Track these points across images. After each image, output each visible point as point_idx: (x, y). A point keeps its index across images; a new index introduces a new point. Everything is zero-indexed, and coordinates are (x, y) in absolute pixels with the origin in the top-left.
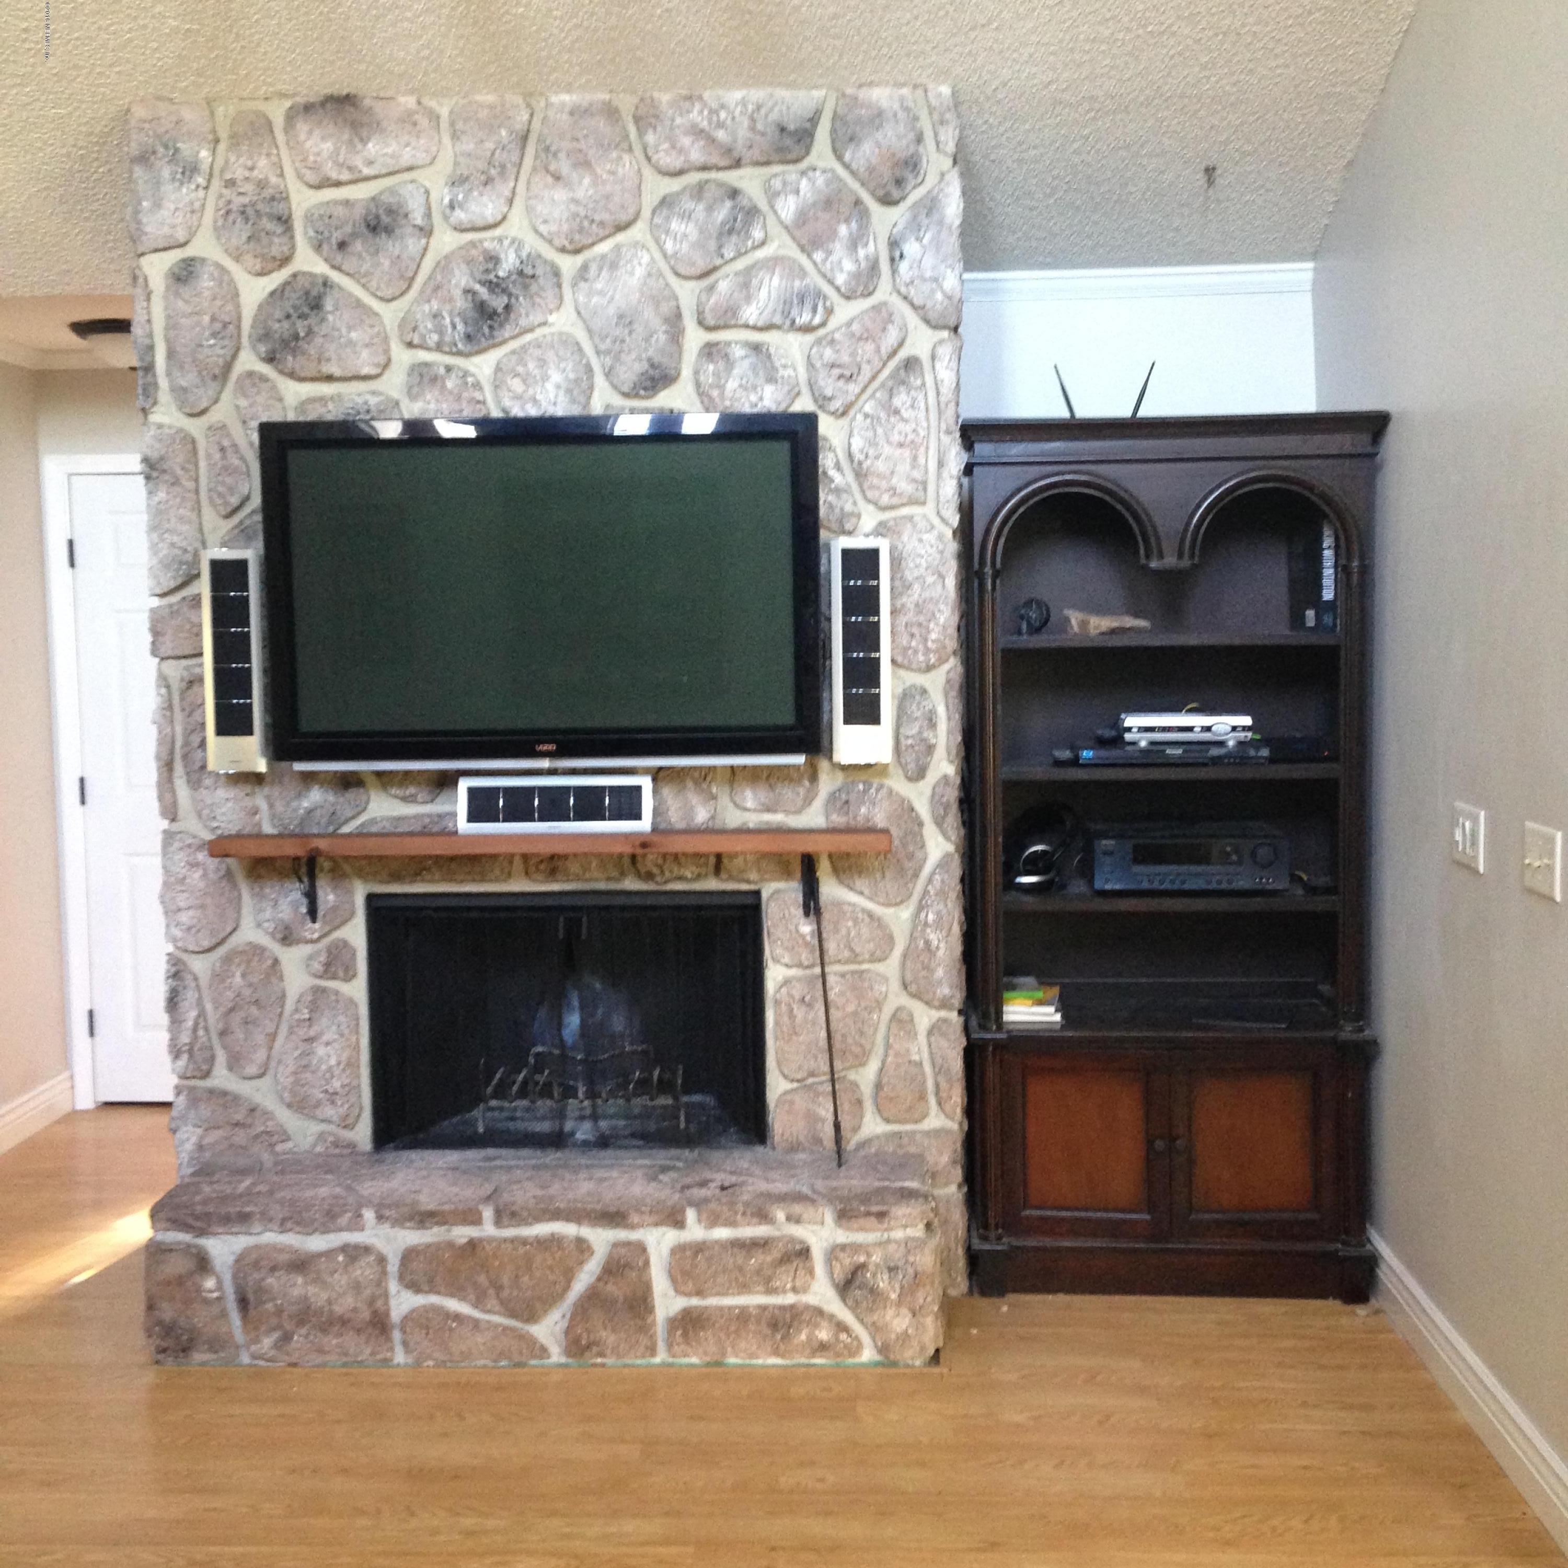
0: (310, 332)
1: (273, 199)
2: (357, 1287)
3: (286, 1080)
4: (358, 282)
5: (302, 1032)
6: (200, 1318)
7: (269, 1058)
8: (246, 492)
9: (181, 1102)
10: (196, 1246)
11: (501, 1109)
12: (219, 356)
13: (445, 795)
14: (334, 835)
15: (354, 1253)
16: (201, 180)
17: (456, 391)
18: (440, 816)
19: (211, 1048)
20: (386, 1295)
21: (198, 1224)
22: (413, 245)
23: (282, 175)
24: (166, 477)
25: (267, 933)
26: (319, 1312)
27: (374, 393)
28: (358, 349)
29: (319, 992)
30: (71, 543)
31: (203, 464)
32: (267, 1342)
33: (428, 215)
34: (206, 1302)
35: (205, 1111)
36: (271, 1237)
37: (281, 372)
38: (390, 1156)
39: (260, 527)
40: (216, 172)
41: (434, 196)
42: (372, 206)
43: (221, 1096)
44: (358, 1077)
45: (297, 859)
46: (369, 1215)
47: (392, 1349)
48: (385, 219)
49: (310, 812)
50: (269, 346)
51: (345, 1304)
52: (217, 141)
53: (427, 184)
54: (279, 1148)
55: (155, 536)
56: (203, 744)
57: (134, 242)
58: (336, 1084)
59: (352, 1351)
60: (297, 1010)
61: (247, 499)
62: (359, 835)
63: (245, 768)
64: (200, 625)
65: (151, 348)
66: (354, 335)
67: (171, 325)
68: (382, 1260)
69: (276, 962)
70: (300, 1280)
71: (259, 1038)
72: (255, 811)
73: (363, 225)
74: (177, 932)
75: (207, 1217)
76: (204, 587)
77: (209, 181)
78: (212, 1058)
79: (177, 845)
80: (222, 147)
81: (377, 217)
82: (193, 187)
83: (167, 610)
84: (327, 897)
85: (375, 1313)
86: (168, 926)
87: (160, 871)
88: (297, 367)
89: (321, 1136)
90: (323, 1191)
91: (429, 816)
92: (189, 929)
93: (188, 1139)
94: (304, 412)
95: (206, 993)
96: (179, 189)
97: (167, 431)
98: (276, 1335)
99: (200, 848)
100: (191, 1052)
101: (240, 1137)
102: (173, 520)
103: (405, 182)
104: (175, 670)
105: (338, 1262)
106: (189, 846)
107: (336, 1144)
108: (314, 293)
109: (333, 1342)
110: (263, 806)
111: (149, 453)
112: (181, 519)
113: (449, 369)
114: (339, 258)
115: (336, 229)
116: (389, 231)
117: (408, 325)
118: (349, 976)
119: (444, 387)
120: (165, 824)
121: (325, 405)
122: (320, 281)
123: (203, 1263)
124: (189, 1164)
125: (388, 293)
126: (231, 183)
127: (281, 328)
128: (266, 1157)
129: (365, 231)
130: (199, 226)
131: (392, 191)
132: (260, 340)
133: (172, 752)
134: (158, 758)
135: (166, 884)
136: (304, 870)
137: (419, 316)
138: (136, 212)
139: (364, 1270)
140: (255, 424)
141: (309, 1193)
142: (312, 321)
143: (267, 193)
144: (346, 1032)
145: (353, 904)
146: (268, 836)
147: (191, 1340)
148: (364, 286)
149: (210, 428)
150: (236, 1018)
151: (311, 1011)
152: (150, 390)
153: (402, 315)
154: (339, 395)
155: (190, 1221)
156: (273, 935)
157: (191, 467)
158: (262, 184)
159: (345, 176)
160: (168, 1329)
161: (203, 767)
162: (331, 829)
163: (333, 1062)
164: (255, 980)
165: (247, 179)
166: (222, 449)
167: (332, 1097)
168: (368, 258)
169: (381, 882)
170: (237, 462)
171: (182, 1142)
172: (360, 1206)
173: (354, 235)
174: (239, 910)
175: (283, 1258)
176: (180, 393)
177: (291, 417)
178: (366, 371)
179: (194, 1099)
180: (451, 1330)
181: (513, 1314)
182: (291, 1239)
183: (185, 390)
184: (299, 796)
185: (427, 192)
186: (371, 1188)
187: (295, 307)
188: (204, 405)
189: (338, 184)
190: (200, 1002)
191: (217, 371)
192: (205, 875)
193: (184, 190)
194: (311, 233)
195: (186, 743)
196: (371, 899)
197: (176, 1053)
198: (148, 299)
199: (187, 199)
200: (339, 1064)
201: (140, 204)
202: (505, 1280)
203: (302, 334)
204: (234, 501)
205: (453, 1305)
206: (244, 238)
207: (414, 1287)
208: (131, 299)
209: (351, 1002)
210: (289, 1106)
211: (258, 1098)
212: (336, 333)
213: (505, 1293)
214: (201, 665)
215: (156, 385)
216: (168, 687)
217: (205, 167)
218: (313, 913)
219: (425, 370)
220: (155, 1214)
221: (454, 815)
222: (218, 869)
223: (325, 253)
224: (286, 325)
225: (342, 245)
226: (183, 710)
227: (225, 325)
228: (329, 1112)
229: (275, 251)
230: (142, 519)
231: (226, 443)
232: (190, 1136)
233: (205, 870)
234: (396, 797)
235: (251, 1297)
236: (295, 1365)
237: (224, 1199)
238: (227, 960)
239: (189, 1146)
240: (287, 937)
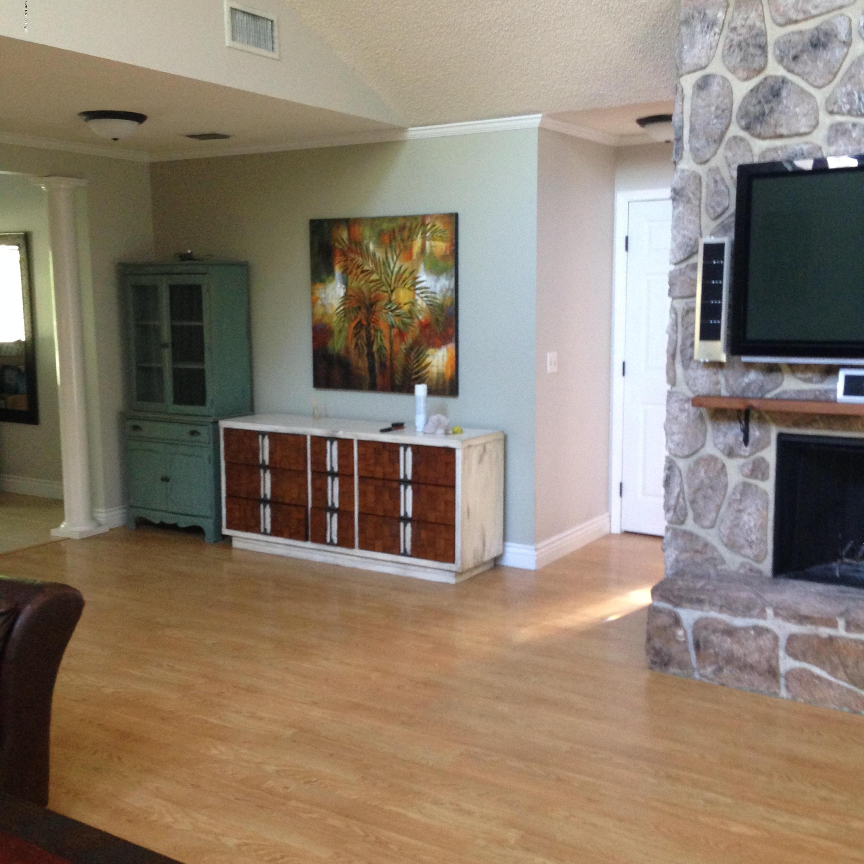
0: (772, 110)
1: (757, 35)
2: (761, 650)
3: (725, 531)
4: (803, 78)
5: (735, 506)
6: (674, 649)
7: (717, 517)
8: (727, 205)
9: (668, 536)
10: (675, 613)
11: (850, 564)
12: (718, 129)
13: (831, 379)
14: (762, 398)
15: (760, 631)
16: (717, 30)
17: (858, 139)
18: (826, 391)
19: (686, 509)
20: (777, 658)
21: (676, 601)
22: (838, 52)
23: (764, 21)
24: (684, 199)
25: (720, 450)
26: (738, 659)
27: (806, 143)
28: (800, 117)
29: (746, 486)
30: (627, 238)
31: (704, 190)
32: (709, 670)
33: (850, 33)
34: (678, 642)
35: (680, 541)
36: (714, 614)
37: (753, 135)
38: (782, 581)
39: (733, 225)
40: (726, 23)
41: (854, 22)
42: (816, 33)
43: (690, 536)
44: (766, 535)
45: (739, 411)
46: (770, 612)
47: (779, 688)
48: (822, 39)
49: (749, 385)
50: (747, 121)
51: (754, 658)
52: (728, 6)
53: (850, 15)
54: (719, 567)
55: (675, 232)
56: (692, 345)
57: (678, 69)
58: (753, 537)
59: (756, 684)
60: (734, 494)
61: (727, 209)
62: (777, 399)
63: (715, 358)
64: (695, 281)
65: (682, 128)
66: (797, 110)
67: (694, 113)
68: (776, 638)
69: (724, 466)
70: (729, 640)
71: (712, 506)
72: (718, 383)
73: (809, 44)
74: (671, 445)
75: (681, 597)
76: (699, 259)
77: (721, 30)
78: (686, 515)
79: (674, 398)
80: (730, 10)
81: (818, 39)
82: (712, 33)
83: (679, 272)
84: (755, 432)
85: (770, 666)
86: (667, 442)
87: (665, 413)
88: (762, 131)
89: (743, 565)
90: (744, 595)
91: (819, 391)
92: (678, 444)
93: (671, 556)
94: (764, 157)
95: (684, 480)
96: (705, 36)
97: (687, 173)
98: (714, 667)
99: (687, 400)
100: (675, 511)
101: (699, 558)
102: (686, 222)
103: (837, 16)
104: (680, 305)
105: (751, 635)
106: (681, 400)
107: (751, 570)
108: (776, 87)
109: (746, 677)
110: (722, 380)
111: (676, 186)
112: (690, 222)
113: (854, 125)
114: (792, 65)
115: (793, 48)
116: (824, 46)
117: (831, 101)
118: (764, 477)
119: (851, 136)
120: (668, 387)
121: (777, 152)
122: (780, 80)
123: (677, 622)
124: (671, 568)
125: (820, 82)
126: (734, 29)
127: (754, 110)
128: (712, 572)
129: (810, 48)
130: (713, 56)
131: (827, 22)
132: (742, 118)
133: (675, 349)
134: (668, 351)
135: (668, 420)
136: (743, 417)
137: (839, 95)
138: (681, 52)
139: (765, 642)
140: (735, 166)
141: (736, 594)
142: (773, 104)
143: (754, 32)
144: (761, 509)
145: (769, 438)
146: (724, 398)
147: (669, 661)
148: (807, 80)
149: (710, 170)
150: (700, 495)
151: (742, 495)
152: (679, 152)
153: (828, 95)
154: (785, 147)
155: (671, 598)
156: (723, 452)
157: (697, 192)
158: (751, 28)
159: (801, 16)
160: (657, 653)
161: (692, 357)
162: (760, 395)
163: (752, 524)
164: (711, 475)
165: (743, 26)
166: (716, 182)
167: (750, 544)
168: (809, 63)
169: (788, 426)
170: (723, 188)
171: (668, 557)
172: (765, 606)
173: (802, 51)
174: (705, 436)
175: (721, 627)
176: (695, 151)
177: (756, 160)
178: (803, 130)
179: (676, 534)
180: (815, 685)
181: (853, 682)
182: (725, 617)
183: (698, 150)
184: (743, 375)
185: (850, 20)
186: (770, 596)
187: (764, 97)
188: (708, 156)
189: (796, 22)
190: (681, 483)
191: (716, 137)
192: (688, 416)
193: (708, 37)
194: (778, 52)
195: (683, 344)
196: (780, 436)
197: (667, 509)
198: (683, 100)
199: (708, 42)
200: (755, 525)
201: (683, 46)
202: (850, 662)
203: (767, 112)
204: (719, 210)
205: (817, 670)
206: (739, 59)
207: (795, 656)
208: (673, 103)
209: (765, 493)
210: (726, 545)
211: (709, 539)
212: (788, 110)
213: (849, 671)
214: (695, 302)
215: (683, 148)
216: (676, 314)
217: (721, 21)
218: (746, 441)
219: (839, 127)
220: (654, 592)
221: (835, 391)
222: (695, 414)
223: (785, 64)
224: (758, 108)
225: (795, 58)
226: (683, 326)
227: (723, 111)
228: (748, 551)
229: (756, 65)
230: (669, 224)
231: (718, 178)
232: (672, 554)
233: (689, 414)
234: (800, 379)
235: (702, 645)
236: (723, 685)
237: (690, 590)
238: (697, 463)
239: (671, 559)
240: (731, 453)
